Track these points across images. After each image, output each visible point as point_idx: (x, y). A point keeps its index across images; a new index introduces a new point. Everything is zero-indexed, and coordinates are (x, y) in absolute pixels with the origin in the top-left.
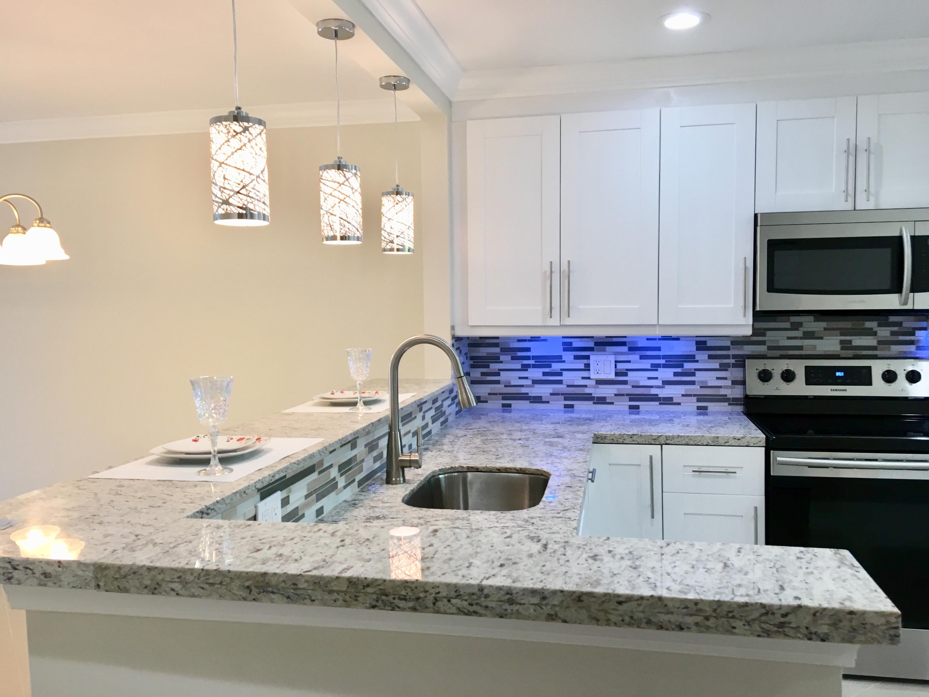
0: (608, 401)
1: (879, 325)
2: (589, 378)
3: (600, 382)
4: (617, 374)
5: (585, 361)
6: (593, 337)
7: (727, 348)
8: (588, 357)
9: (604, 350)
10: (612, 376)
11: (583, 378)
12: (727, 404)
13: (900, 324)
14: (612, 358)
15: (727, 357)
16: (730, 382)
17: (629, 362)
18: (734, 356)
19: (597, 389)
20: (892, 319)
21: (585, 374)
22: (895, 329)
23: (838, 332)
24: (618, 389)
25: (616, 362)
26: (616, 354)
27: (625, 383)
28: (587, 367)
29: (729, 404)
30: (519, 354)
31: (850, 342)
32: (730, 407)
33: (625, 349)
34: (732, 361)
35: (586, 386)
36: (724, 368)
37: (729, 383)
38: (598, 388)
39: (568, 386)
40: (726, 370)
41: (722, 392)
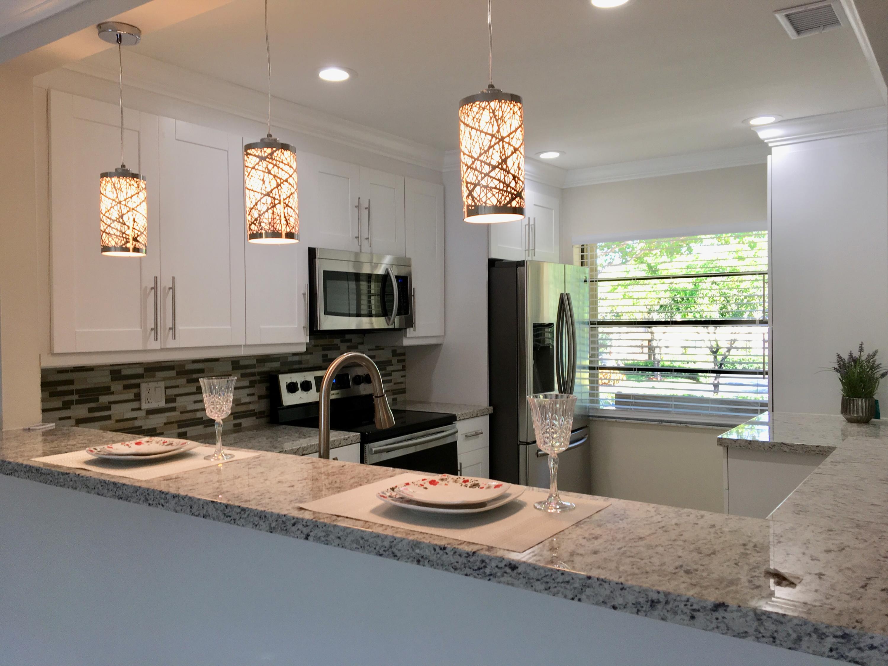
0: (158, 432)
1: (342, 342)
2: (140, 409)
3: (150, 412)
4: (167, 401)
5: (136, 390)
6: (142, 363)
7: (253, 366)
8: (138, 386)
9: (154, 376)
10: (162, 404)
11: (133, 410)
12: (255, 418)
13: (350, 341)
14: (162, 384)
15: (253, 374)
16: (257, 397)
17: (177, 387)
18: (260, 373)
19: (147, 420)
20: (348, 337)
21: (135, 405)
22: (349, 344)
23: (320, 348)
24: (167, 417)
25: (166, 388)
26: (164, 379)
27: (174, 409)
28: (138, 398)
29: (257, 418)
30: (60, 388)
31: (327, 355)
32: (257, 420)
33: (173, 373)
34: (257, 378)
35: (136, 419)
36: (252, 384)
37: (255, 398)
38: (148, 418)
39: (117, 421)
40: (254, 387)
41: (251, 407)
